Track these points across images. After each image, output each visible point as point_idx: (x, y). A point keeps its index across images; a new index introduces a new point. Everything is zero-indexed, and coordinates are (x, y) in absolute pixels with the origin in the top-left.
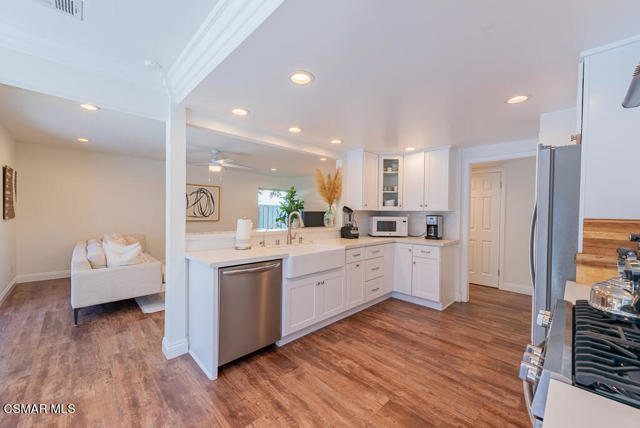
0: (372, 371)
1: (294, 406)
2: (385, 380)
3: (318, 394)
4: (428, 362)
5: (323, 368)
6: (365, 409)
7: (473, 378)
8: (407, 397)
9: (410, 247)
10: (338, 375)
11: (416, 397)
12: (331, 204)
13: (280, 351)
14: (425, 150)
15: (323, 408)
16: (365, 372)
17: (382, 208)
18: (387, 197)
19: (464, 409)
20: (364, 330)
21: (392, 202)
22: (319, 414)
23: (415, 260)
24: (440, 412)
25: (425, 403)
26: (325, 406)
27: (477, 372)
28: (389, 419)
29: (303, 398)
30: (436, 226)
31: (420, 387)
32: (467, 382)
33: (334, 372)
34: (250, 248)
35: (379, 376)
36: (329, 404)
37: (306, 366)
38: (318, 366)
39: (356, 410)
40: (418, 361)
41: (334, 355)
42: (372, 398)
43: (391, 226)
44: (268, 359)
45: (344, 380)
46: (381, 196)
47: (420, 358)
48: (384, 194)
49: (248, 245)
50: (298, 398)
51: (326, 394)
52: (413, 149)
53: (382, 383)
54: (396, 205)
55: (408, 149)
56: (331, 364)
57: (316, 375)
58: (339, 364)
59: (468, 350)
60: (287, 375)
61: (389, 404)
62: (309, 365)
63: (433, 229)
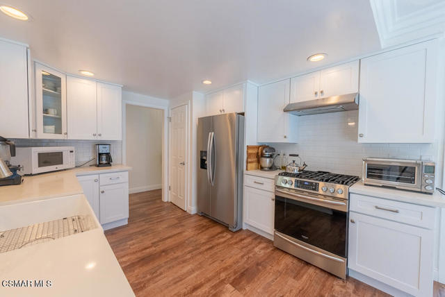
4: (190, 252)
7: (210, 240)
8: (226, 273)
9: (96, 177)
11: (226, 269)
18: (47, 121)
19: (233, 252)
21: (53, 127)
23: (102, 189)
25: (230, 266)
27: (205, 237)
28: (247, 289)
30: (108, 154)
31: (217, 264)
32: (214, 243)
35: (201, 285)
40: (188, 256)
46: (42, 120)
47: (186, 254)
48: (44, 117)
53: (211, 284)
54: (59, 131)
59: (183, 232)
61: (232, 285)
63: (104, 157)
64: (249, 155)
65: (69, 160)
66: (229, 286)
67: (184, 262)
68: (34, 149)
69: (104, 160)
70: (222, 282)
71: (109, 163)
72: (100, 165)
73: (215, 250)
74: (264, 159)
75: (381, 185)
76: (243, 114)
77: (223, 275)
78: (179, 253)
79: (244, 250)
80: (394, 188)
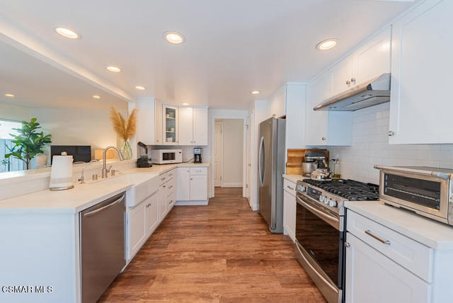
0: (205, 251)
1: (180, 299)
2: (215, 252)
3: (188, 282)
4: (224, 232)
5: (174, 266)
6: (220, 271)
7: (246, 231)
8: (232, 253)
9: (188, 169)
10: (188, 264)
11: (235, 251)
12: (126, 139)
13: (126, 275)
14: (193, 107)
15: (199, 287)
16: (201, 253)
17: (166, 144)
18: (168, 135)
19: (254, 245)
20: (177, 231)
21: (171, 139)
22: (201, 291)
23: (192, 177)
24: (248, 252)
25: (240, 251)
26: (199, 285)
27: (245, 228)
28: (234, 268)
29: (180, 290)
30: (200, 155)
31: (232, 246)
32: (246, 234)
33: (184, 264)
34: (73, 187)
35: (210, 251)
36: (200, 282)
37: (161, 272)
38: (170, 267)
39: (217, 275)
40: (220, 234)
41: (173, 255)
42: (218, 264)
43: (172, 156)
44: (122, 285)
45: (195, 265)
46: (165, 135)
47: (220, 232)
48: (167, 133)
49: (70, 184)
50: (178, 293)
51: (192, 279)
52: (187, 104)
53: (215, 254)
54: (174, 141)
55: (185, 104)
56: (177, 261)
57: (175, 273)
58: (182, 258)
59: (234, 220)
60: (153, 286)
61: (228, 261)
62: (163, 270)
63: (198, 157)
64: (290, 159)
65: (178, 158)
66: (224, 261)
67: (215, 236)
68: (161, 151)
69: (198, 159)
70: (223, 257)
71: (200, 162)
72: (195, 162)
73: (242, 238)
74: (304, 164)
75: (399, 206)
76: (284, 117)
77: (228, 254)
78: (217, 230)
79: (264, 248)
80: (414, 213)
